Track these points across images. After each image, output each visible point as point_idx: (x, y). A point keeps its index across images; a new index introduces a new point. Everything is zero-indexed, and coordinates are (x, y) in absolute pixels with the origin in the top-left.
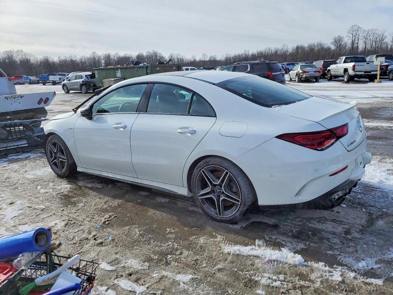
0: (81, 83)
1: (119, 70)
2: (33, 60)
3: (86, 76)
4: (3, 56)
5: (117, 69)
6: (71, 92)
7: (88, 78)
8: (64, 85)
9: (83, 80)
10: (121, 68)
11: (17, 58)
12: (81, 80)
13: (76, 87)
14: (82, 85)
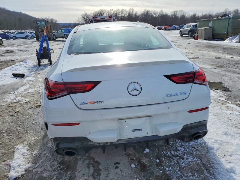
0: (189, 30)
1: (211, 21)
2: (187, 16)
3: (193, 25)
4: (172, 14)
5: (210, 21)
6: (183, 35)
7: (193, 27)
8: (181, 31)
9: (190, 28)
10: (212, 20)
11: (179, 15)
12: (189, 28)
13: (186, 32)
14: (189, 32)
